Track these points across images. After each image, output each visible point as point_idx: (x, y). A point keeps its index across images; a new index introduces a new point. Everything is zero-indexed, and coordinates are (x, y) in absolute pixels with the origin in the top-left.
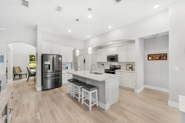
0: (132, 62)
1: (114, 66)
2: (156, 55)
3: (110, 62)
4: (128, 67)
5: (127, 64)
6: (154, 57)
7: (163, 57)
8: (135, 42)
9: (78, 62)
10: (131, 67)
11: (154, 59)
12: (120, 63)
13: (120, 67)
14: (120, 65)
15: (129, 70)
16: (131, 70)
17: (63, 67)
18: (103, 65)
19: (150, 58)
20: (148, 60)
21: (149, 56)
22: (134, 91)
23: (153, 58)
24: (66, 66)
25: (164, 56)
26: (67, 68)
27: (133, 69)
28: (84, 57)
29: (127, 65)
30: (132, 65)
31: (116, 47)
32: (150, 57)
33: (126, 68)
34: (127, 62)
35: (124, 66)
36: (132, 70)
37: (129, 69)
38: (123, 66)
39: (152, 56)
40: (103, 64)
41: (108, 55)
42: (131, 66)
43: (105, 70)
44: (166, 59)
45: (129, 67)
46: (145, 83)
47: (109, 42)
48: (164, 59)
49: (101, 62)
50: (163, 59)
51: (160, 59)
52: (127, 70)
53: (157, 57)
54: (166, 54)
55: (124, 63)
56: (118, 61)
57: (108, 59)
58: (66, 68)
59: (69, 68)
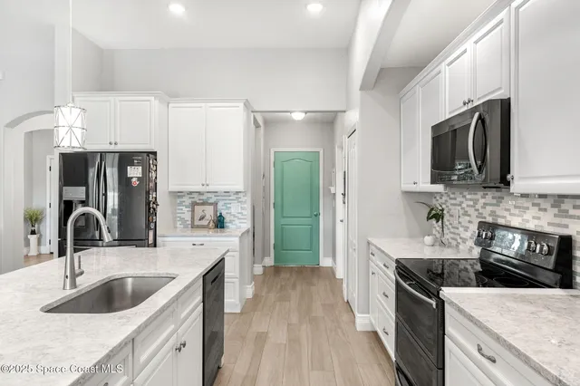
17: (202, 218)
24: (218, 214)
26: (220, 223)
58: (211, 224)
59: (237, 222)
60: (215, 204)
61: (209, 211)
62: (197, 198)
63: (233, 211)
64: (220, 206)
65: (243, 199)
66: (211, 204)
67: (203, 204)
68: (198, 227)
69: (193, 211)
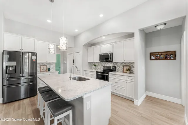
0: (130, 63)
1: (108, 67)
2: (161, 53)
3: (104, 63)
4: (125, 68)
5: (124, 64)
6: (158, 56)
7: (170, 56)
8: (134, 37)
9: (67, 62)
10: (129, 69)
11: (158, 58)
12: (115, 63)
13: (115, 69)
14: (116, 66)
15: (127, 73)
16: (128, 72)
17: (43, 69)
18: (96, 66)
19: (153, 58)
20: (151, 59)
21: (151, 54)
22: (133, 101)
23: (156, 57)
24: (48, 68)
25: (172, 54)
26: (49, 70)
27: (131, 71)
28: (74, 57)
29: (123, 66)
30: (130, 67)
31: (110, 43)
32: (153, 55)
33: (123, 70)
34: (123, 63)
35: (120, 67)
36: (130, 73)
37: (126, 71)
38: (118, 67)
39: (155, 55)
40: (95, 64)
41: (101, 53)
42: (128, 67)
43: (97, 72)
44: (175, 59)
45: (127, 69)
46: (147, 89)
47: (102, 37)
48: (172, 58)
49: (93, 63)
50: (170, 59)
51: (166, 58)
52: (123, 72)
53: (162, 56)
54: (175, 52)
55: (120, 64)
56: (112, 61)
57: (100, 58)
58: (47, 70)
59: (52, 69)
60: (47, 66)
61: (45, 67)
62: (41, 64)
63: (51, 67)
64: (48, 66)
65: (54, 64)
66: (46, 66)
67: (43, 66)
68: (42, 71)
69: (40, 68)
